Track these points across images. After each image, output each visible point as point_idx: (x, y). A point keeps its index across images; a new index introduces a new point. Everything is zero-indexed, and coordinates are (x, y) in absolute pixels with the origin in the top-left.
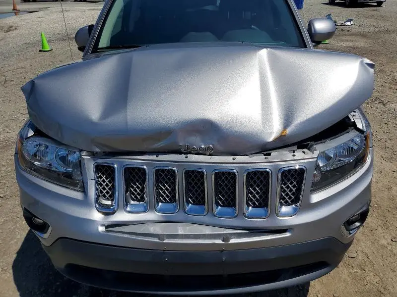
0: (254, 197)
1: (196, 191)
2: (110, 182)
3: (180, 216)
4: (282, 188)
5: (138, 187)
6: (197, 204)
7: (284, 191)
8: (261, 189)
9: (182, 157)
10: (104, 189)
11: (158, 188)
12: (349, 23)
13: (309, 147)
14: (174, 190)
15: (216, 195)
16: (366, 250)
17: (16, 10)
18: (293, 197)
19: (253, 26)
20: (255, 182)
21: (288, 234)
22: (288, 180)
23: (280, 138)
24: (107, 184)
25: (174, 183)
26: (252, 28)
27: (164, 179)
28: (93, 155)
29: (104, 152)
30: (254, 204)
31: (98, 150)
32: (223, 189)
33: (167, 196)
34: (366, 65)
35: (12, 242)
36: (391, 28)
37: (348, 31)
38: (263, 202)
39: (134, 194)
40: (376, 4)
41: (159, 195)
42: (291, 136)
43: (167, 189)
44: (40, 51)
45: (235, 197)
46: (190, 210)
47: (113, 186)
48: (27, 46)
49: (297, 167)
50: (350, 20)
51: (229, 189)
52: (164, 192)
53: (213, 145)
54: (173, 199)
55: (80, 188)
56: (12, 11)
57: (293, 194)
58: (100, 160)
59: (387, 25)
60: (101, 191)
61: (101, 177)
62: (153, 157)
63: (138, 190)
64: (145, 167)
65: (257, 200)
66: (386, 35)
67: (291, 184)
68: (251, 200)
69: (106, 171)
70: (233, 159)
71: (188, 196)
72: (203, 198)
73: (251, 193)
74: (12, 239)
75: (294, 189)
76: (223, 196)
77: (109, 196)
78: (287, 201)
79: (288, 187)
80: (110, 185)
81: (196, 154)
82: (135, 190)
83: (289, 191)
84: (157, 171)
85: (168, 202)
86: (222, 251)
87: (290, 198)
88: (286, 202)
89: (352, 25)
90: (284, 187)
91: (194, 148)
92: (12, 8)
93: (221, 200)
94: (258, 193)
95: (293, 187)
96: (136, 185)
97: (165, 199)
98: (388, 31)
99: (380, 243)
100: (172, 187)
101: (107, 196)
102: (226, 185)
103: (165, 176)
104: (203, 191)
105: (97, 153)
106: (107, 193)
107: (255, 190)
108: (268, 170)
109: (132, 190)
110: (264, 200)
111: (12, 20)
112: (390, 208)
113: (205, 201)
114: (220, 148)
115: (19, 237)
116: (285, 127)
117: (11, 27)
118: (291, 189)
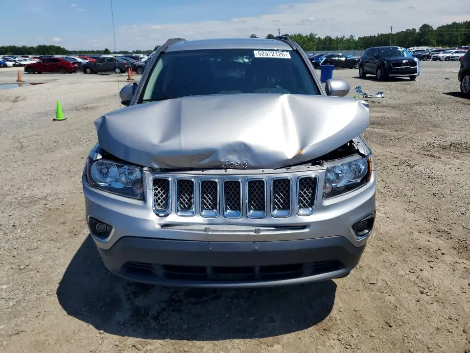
0: (279, 201)
1: (233, 199)
2: (164, 193)
3: (220, 219)
4: (301, 193)
5: (186, 198)
6: (233, 210)
7: (302, 196)
8: (284, 195)
9: (223, 172)
10: (159, 199)
11: (203, 198)
12: (379, 96)
13: (320, 164)
14: (215, 199)
15: (250, 202)
16: (385, 278)
17: (20, 81)
18: (310, 201)
19: (277, 86)
20: (279, 189)
21: (307, 230)
22: (305, 187)
23: (298, 156)
24: (162, 195)
25: (216, 193)
26: (276, 87)
27: (207, 190)
28: (153, 170)
29: (161, 169)
30: (279, 207)
31: (156, 166)
32: (255, 196)
33: (210, 205)
34: (363, 106)
35: (53, 274)
36: (423, 101)
37: (379, 103)
38: (286, 206)
39: (182, 203)
40: (409, 78)
41: (203, 203)
42: (307, 155)
43: (210, 199)
44: (54, 120)
45: (264, 196)
46: (228, 215)
47: (167, 196)
48: (39, 115)
49: (313, 176)
50: (381, 93)
51: (259, 196)
52: (207, 202)
53: (247, 161)
54: (214, 206)
55: (140, 197)
56: (16, 82)
57: (309, 199)
58: (157, 175)
59: (419, 98)
60: (156, 200)
61: (157, 189)
62: (201, 172)
63: (186, 200)
64: (193, 180)
65: (281, 204)
66: (418, 107)
67: (307, 190)
68: (277, 204)
69: (161, 184)
70: (263, 171)
71: (227, 204)
72: (239, 205)
73: (277, 198)
74: (53, 272)
75: (310, 195)
76: (255, 202)
77: (163, 205)
78: (305, 198)
79: (305, 193)
80: (164, 196)
81: (233, 169)
82: (184, 201)
83: (306, 196)
84: (203, 183)
85: (210, 209)
86: (255, 242)
87: (307, 202)
88: (304, 205)
89: (383, 97)
90: (302, 193)
91: (232, 164)
92: (17, 79)
93: (253, 205)
94: (282, 198)
95: (309, 192)
96: (184, 195)
97: (208, 207)
98: (420, 103)
99: (399, 274)
100: (214, 196)
101: (161, 204)
102: (257, 199)
103: (208, 187)
104: (239, 199)
105: (156, 169)
106: (162, 202)
107: (279, 195)
108: (289, 178)
109: (182, 200)
110: (287, 204)
111: (17, 91)
112: (410, 248)
113: (240, 207)
114: (252, 164)
115: (59, 271)
116: (302, 149)
117: (18, 97)
118: (307, 200)
